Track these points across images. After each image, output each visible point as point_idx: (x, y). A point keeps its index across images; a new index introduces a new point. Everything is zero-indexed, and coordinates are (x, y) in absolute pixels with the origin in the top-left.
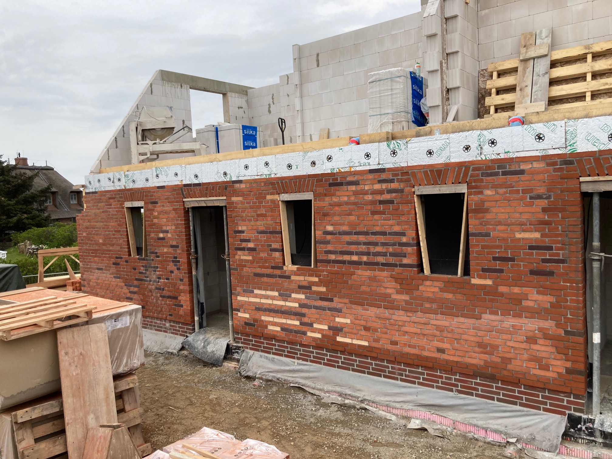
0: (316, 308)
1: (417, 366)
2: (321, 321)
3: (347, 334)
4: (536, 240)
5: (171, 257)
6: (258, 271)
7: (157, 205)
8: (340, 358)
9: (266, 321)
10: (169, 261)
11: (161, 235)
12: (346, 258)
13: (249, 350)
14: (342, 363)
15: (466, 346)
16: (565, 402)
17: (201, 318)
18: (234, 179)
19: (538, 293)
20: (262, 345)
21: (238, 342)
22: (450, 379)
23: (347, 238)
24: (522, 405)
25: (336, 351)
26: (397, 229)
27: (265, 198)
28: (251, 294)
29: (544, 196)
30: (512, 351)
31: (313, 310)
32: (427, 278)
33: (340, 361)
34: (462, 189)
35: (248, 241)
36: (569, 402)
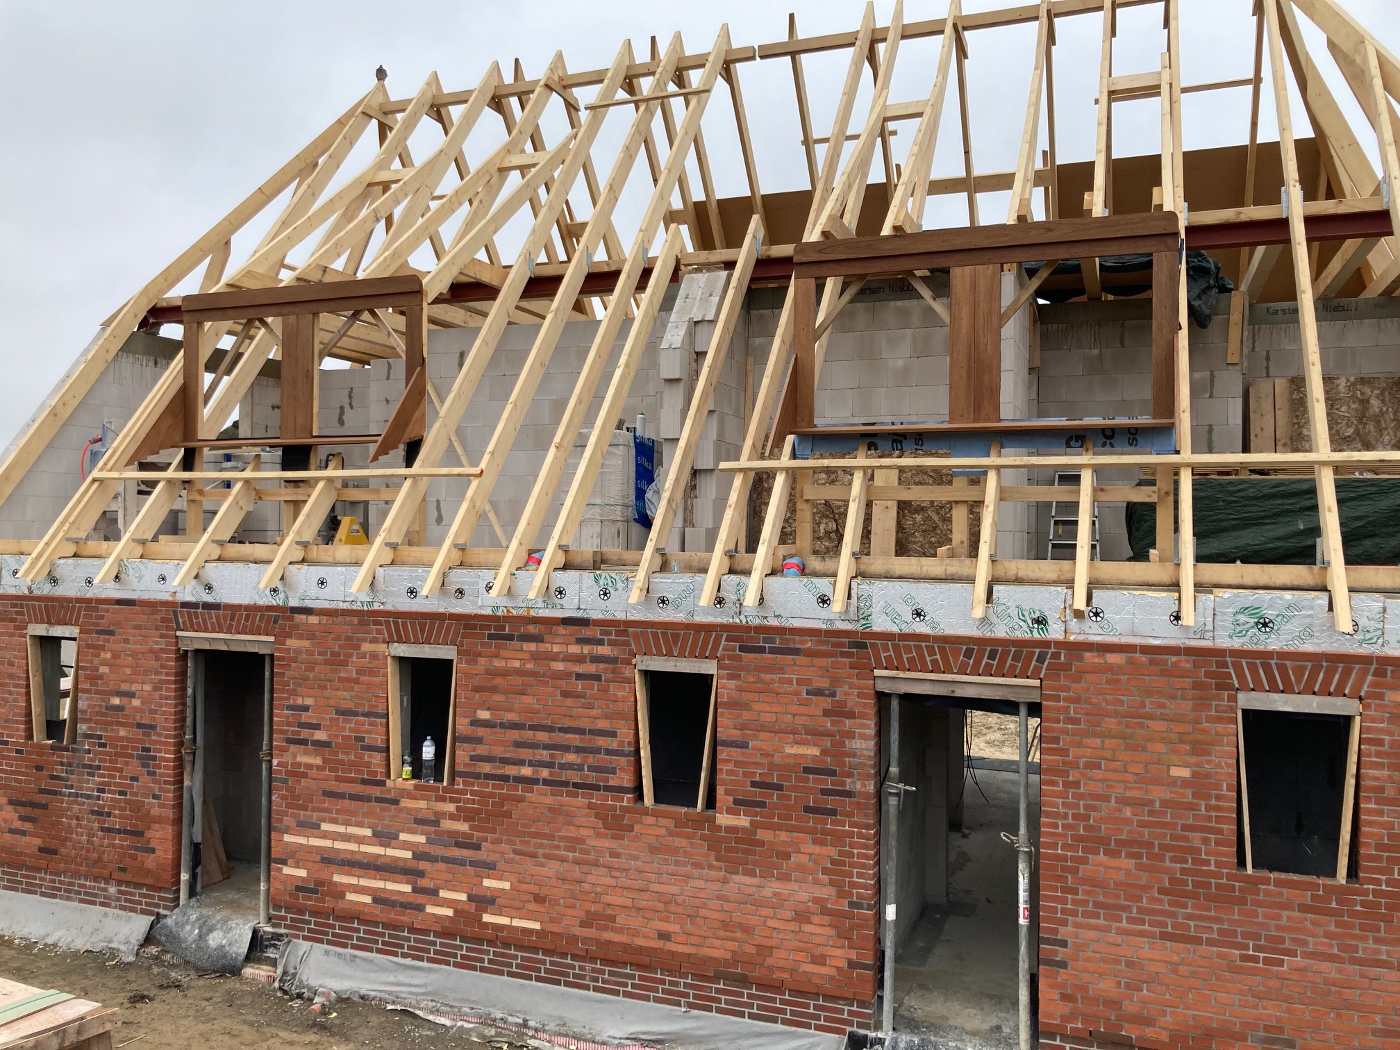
0: (445, 860)
1: (624, 964)
2: (455, 885)
3: (504, 909)
4: (814, 759)
5: (136, 749)
6: (333, 785)
7: (112, 638)
8: (488, 953)
9: (342, 884)
10: (131, 756)
11: (116, 701)
12: (511, 770)
13: (301, 941)
14: (490, 961)
15: (705, 928)
16: (846, 1013)
17: (194, 877)
18: (294, 603)
19: (815, 842)
20: (331, 931)
21: (278, 926)
22: (677, 984)
23: (515, 735)
24: (785, 1022)
25: (479, 940)
26: (603, 724)
27: (358, 648)
28: (315, 831)
29: (827, 692)
30: (775, 935)
31: (441, 866)
32: (646, 812)
33: (486, 958)
34: (708, 667)
35: (317, 727)
36: (851, 1013)
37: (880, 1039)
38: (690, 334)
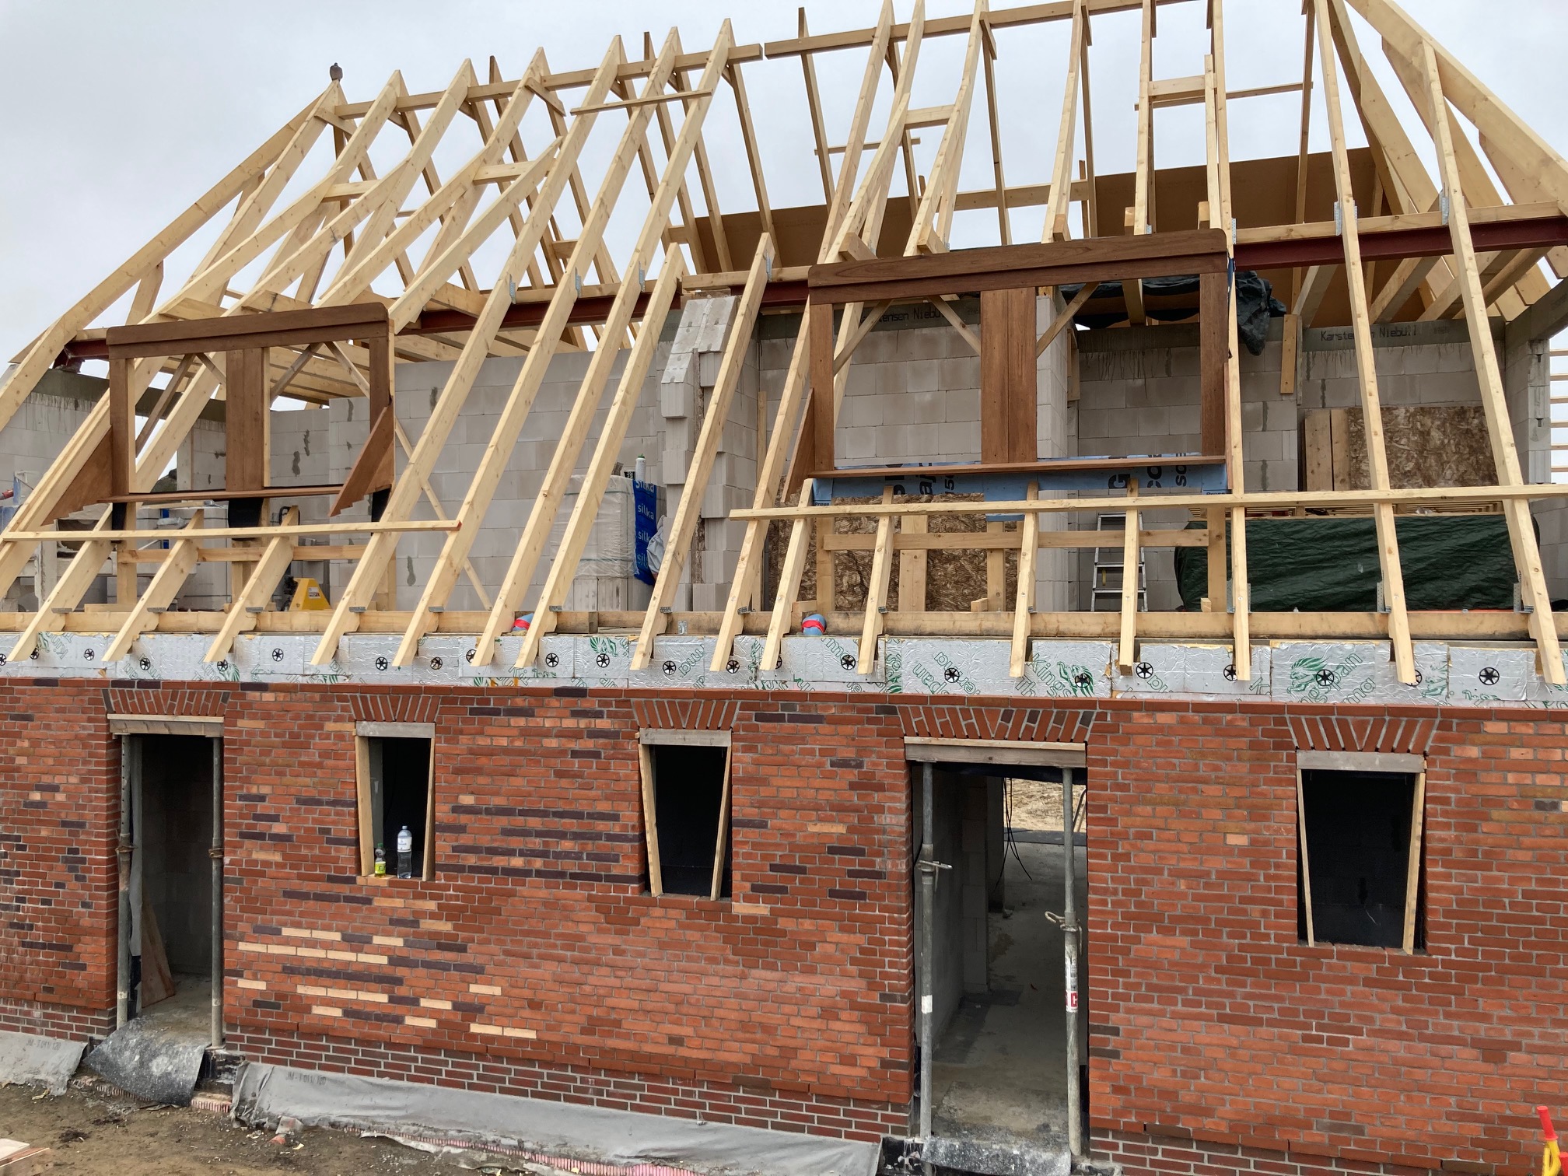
0: (427, 965)
1: (631, 1074)
2: (438, 993)
3: (494, 1018)
4: (840, 836)
5: (61, 850)
6: (296, 885)
7: (30, 724)
8: (476, 1067)
9: (307, 997)
10: (56, 859)
11: (36, 796)
12: (499, 861)
13: (260, 1064)
14: (480, 1077)
15: (721, 1030)
16: (879, 1118)
17: (132, 995)
18: (245, 678)
19: (842, 929)
20: (295, 1050)
21: (234, 1047)
22: (690, 1094)
23: (503, 821)
24: (812, 1131)
25: (466, 1054)
26: (603, 807)
27: (321, 727)
28: (274, 937)
29: (853, 763)
30: (799, 1035)
31: (421, 971)
32: (653, 903)
33: (475, 1073)
34: (723, 739)
35: (275, 818)
36: (885, 1118)
37: (918, 1145)
38: (695, 366)
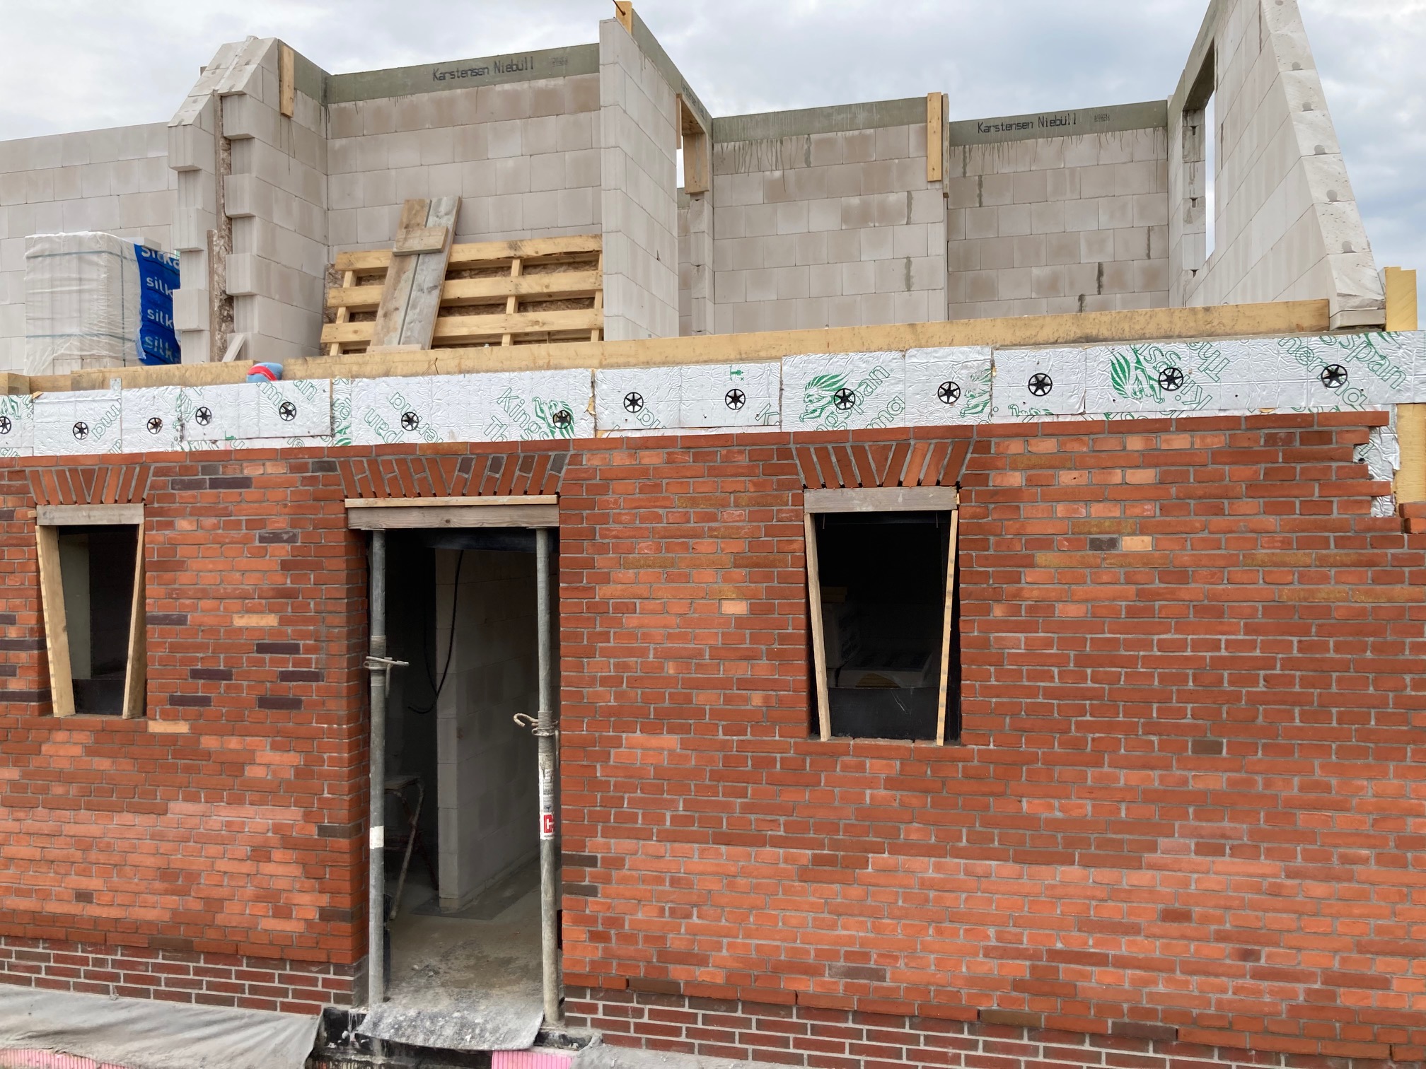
4: (271, 631)
15: (136, 881)
16: (320, 983)
19: (275, 747)
22: (101, 963)
24: (244, 1003)
29: (285, 537)
30: (225, 882)
34: (133, 515)
36: (326, 983)
38: (216, 113)
